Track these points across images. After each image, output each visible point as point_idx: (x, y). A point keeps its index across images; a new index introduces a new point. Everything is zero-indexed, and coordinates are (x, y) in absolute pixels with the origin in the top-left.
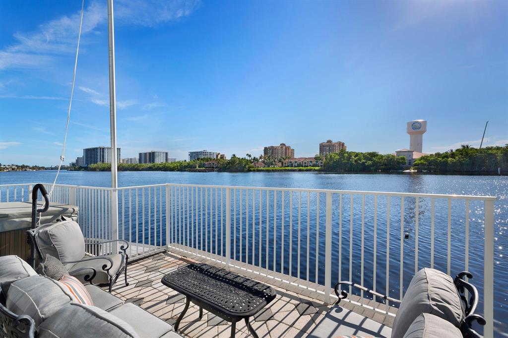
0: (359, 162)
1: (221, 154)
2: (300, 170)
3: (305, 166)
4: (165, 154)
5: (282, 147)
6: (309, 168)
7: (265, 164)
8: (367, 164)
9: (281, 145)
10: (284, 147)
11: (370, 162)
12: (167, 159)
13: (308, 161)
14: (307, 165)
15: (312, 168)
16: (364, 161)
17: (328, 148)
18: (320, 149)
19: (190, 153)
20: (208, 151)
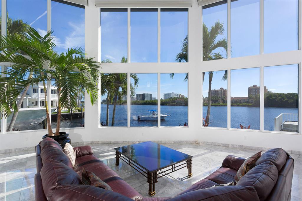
0: (283, 100)
1: (182, 95)
2: (238, 106)
3: (240, 103)
4: (150, 95)
5: (221, 90)
6: (244, 104)
7: (213, 101)
8: (289, 102)
9: (221, 89)
10: (223, 90)
11: (292, 100)
12: (151, 98)
13: (242, 100)
14: (241, 102)
15: (246, 104)
16: (287, 99)
17: (254, 91)
18: (249, 91)
19: (165, 94)
20: (175, 93)
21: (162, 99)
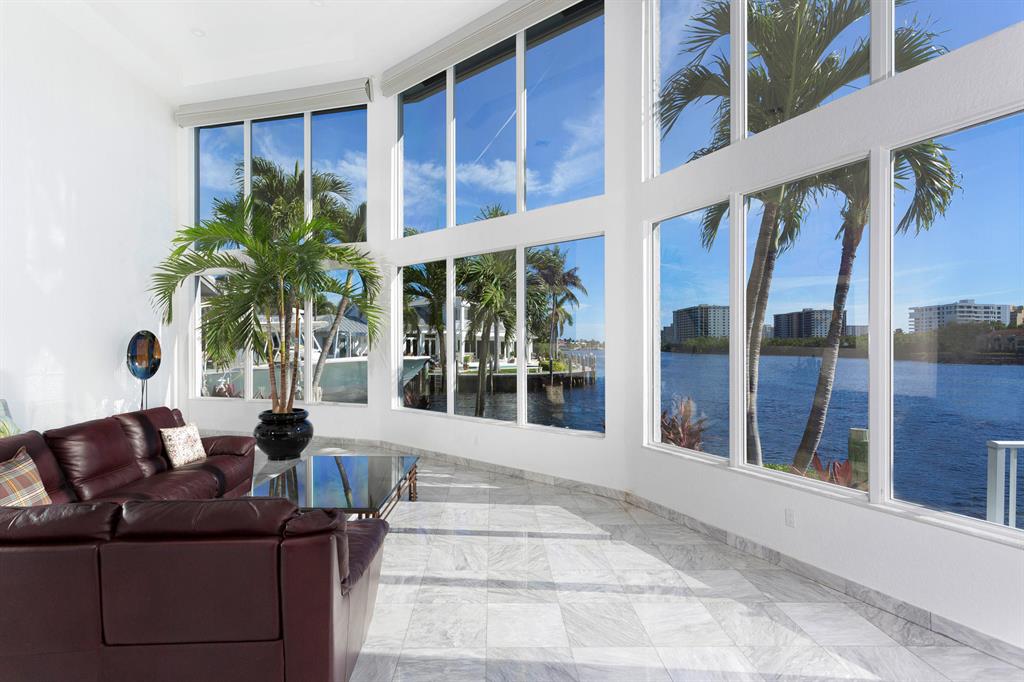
19: (916, 309)
21: (899, 331)
